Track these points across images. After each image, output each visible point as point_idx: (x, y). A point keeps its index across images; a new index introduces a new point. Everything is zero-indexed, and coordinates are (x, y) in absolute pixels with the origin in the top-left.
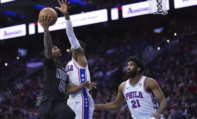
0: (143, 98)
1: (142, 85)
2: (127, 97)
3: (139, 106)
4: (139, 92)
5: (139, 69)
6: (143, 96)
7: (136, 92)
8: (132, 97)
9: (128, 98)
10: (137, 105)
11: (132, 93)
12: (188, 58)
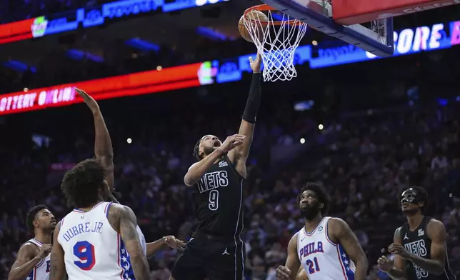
0: (323, 251)
1: (324, 228)
2: (301, 254)
3: (318, 269)
4: (319, 243)
5: (322, 205)
6: (324, 250)
7: (313, 244)
8: (308, 254)
9: (302, 256)
10: (314, 267)
11: (307, 246)
12: (356, 161)
